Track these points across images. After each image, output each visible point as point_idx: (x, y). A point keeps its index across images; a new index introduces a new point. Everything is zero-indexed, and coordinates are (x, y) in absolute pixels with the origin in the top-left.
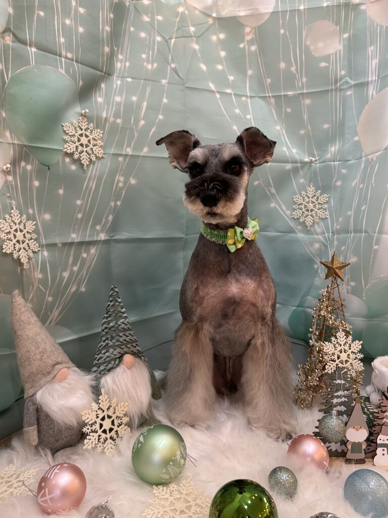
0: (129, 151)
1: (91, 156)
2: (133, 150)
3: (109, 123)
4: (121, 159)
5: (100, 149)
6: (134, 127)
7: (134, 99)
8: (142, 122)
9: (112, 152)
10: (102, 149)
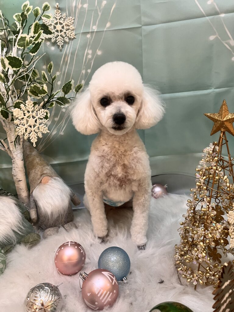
0: (95, 28)
1: (65, 38)
2: (98, 27)
3: (78, 9)
4: (89, 36)
5: (72, 32)
6: (98, 8)
8: (104, 2)
9: (81, 32)
10: (74, 31)
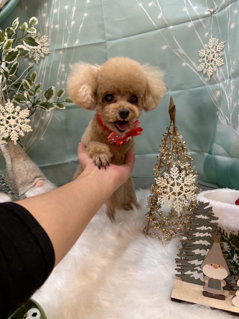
0: (66, 45)
1: (41, 54)
3: (51, 29)
4: (61, 52)
5: (47, 48)
6: (68, 28)
7: (66, 7)
8: (73, 23)
9: (55, 49)
10: (49, 48)
